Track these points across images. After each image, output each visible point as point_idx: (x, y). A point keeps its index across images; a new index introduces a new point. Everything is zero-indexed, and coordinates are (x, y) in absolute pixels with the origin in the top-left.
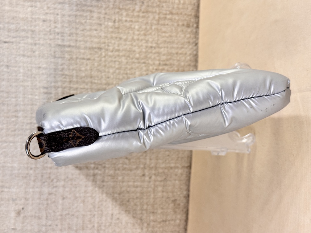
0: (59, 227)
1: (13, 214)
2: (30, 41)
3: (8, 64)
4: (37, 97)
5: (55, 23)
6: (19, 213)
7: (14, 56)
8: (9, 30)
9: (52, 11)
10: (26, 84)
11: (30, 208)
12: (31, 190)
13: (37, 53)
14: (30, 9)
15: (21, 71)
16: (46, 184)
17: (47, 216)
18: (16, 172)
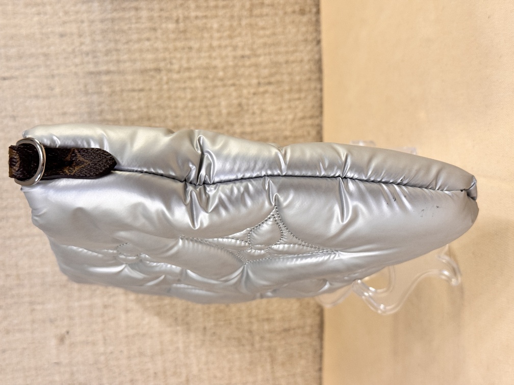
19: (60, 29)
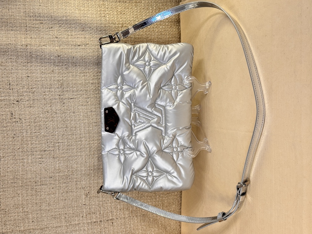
0: (110, 201)
1: (84, 197)
2: (85, 96)
3: (74, 111)
4: (91, 129)
5: (98, 84)
6: (87, 195)
7: (77, 106)
8: (73, 92)
9: (95, 78)
10: (85, 121)
11: (93, 192)
12: (92, 182)
13: (89, 103)
14: (83, 78)
15: (82, 114)
16: (100, 177)
17: (102, 196)
18: (83, 172)
19: (91, 82)
